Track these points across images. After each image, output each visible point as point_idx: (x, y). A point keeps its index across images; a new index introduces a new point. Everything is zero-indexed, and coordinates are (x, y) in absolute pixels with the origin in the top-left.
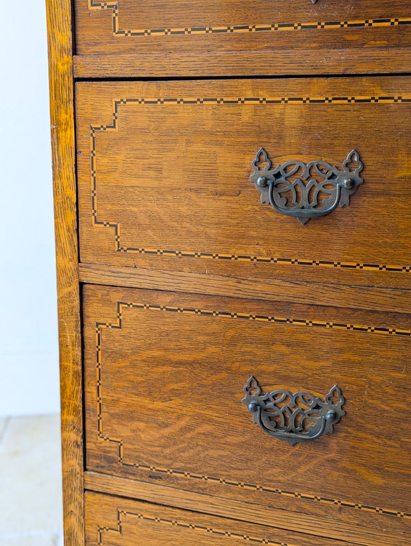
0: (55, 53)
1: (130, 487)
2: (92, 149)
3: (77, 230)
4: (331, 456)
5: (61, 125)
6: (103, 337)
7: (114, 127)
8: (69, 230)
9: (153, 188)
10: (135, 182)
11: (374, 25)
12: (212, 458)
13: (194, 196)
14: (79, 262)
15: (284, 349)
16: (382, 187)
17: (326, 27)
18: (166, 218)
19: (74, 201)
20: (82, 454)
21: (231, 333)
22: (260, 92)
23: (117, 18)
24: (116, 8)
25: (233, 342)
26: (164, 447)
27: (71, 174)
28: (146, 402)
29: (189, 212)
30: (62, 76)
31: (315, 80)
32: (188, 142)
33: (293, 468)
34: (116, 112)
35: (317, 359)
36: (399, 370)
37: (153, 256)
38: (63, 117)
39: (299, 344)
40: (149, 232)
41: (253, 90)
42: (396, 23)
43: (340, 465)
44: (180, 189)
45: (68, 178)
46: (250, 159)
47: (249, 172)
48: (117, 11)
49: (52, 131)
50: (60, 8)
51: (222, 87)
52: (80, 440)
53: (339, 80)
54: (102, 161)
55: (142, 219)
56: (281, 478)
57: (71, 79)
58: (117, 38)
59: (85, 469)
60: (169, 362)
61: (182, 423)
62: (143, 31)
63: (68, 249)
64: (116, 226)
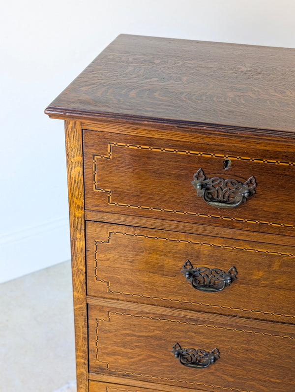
0: (74, 208)
1: (113, 379)
2: (95, 250)
3: (86, 283)
4: (212, 371)
5: (77, 239)
6: (99, 324)
7: (109, 242)
8: (81, 283)
9: (129, 269)
10: (119, 266)
11: (248, 222)
12: (155, 370)
13: (151, 274)
14: (87, 295)
15: (193, 334)
16: (245, 281)
17: (224, 219)
18: (136, 282)
19: (85, 271)
20: (87, 367)
21: (167, 327)
22: (189, 239)
23: (110, 197)
24: (110, 192)
25: (168, 330)
26: (131, 365)
27: (83, 260)
28: (122, 349)
29: (148, 281)
30: (78, 218)
31: (217, 238)
32: (150, 253)
33: (194, 375)
34: (110, 236)
35: (209, 339)
36: (245, 344)
37: (128, 296)
38: (78, 236)
39: (200, 333)
40: (126, 286)
41: (185, 237)
42: (258, 223)
43: (215, 374)
44: (144, 271)
45: (81, 262)
46: (181, 264)
47: (181, 269)
48: (110, 194)
49: (71, 241)
50: (77, 188)
51: (169, 234)
52: (86, 362)
53: (229, 240)
54: (101, 256)
55: (122, 281)
56: (187, 378)
57: (83, 220)
58: (110, 205)
59: (89, 372)
60: (135, 336)
61: (141, 357)
62: (126, 205)
63: (80, 290)
64: (108, 282)
